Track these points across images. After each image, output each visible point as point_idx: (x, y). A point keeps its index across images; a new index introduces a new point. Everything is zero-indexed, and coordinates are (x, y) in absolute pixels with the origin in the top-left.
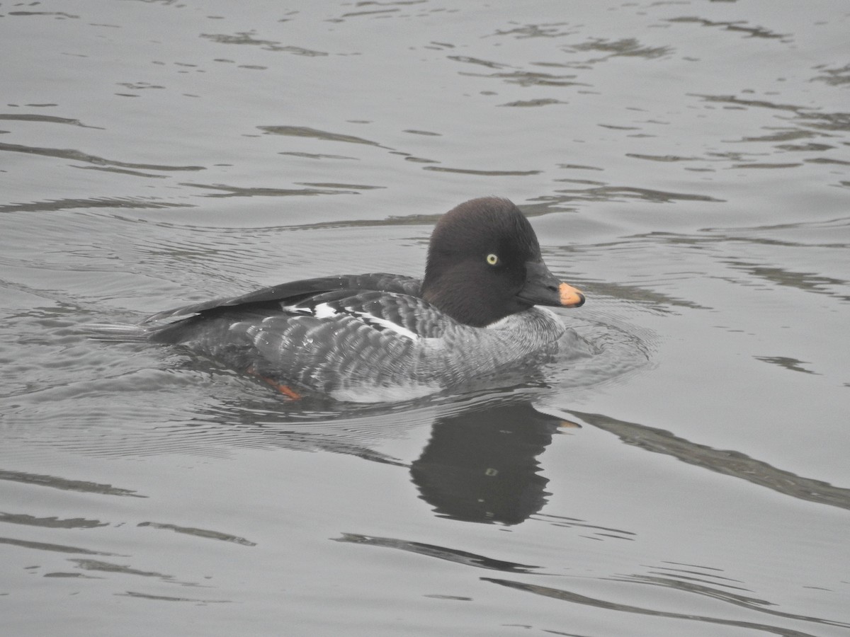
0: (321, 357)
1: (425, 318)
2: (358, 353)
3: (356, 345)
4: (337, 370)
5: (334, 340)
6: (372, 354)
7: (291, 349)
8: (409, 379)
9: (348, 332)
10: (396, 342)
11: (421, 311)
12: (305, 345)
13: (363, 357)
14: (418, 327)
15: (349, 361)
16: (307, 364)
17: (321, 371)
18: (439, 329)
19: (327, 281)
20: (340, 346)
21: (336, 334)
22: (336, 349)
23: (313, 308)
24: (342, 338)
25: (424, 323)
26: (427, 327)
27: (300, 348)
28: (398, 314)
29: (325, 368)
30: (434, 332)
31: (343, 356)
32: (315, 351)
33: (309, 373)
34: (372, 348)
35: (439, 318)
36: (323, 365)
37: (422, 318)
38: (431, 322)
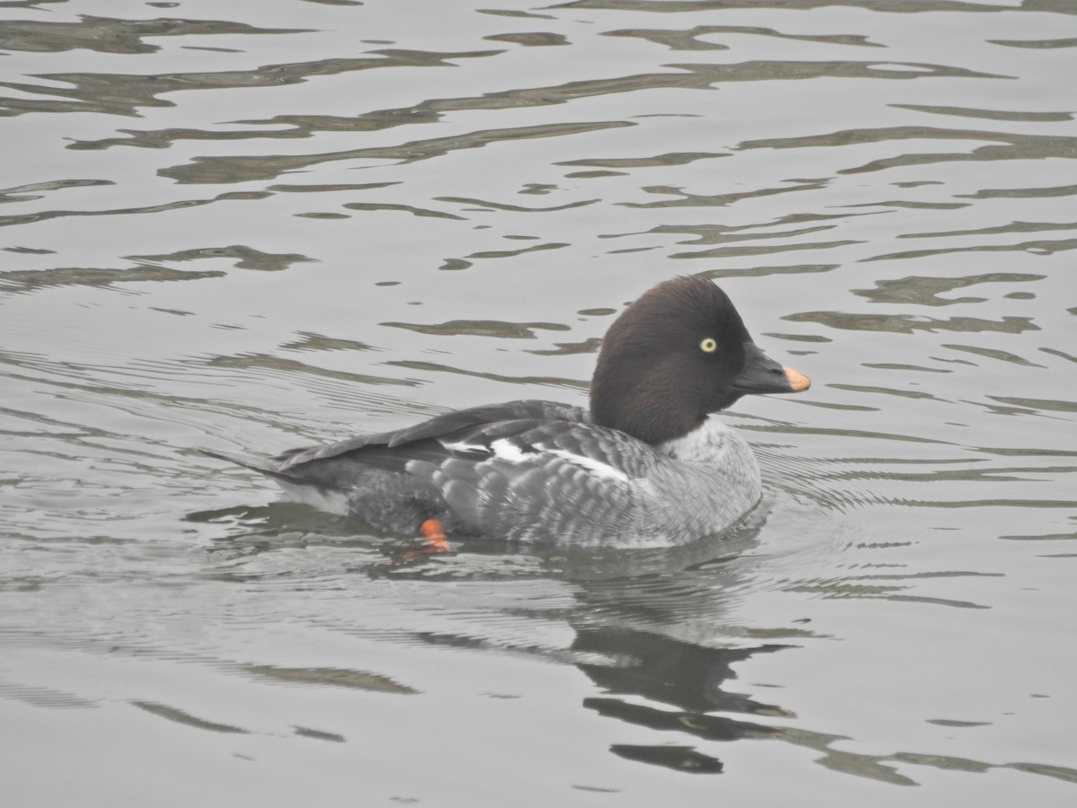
0: (534, 515)
1: (630, 454)
2: (578, 507)
3: (575, 498)
4: (554, 530)
5: (548, 492)
6: (594, 508)
7: (493, 506)
8: (636, 536)
9: (561, 482)
10: (618, 491)
11: (622, 445)
12: (510, 500)
13: (584, 513)
14: (625, 464)
15: (567, 518)
16: (517, 524)
17: (532, 532)
18: (646, 468)
19: (488, 412)
20: (556, 500)
21: (548, 484)
22: (551, 503)
23: (488, 446)
24: (557, 489)
25: (629, 459)
26: (634, 465)
27: (505, 505)
28: (600, 450)
29: (540, 529)
30: (642, 471)
31: (560, 511)
32: (525, 508)
33: (519, 534)
34: (593, 501)
35: (642, 453)
36: (538, 525)
37: (626, 453)
38: (637, 459)
